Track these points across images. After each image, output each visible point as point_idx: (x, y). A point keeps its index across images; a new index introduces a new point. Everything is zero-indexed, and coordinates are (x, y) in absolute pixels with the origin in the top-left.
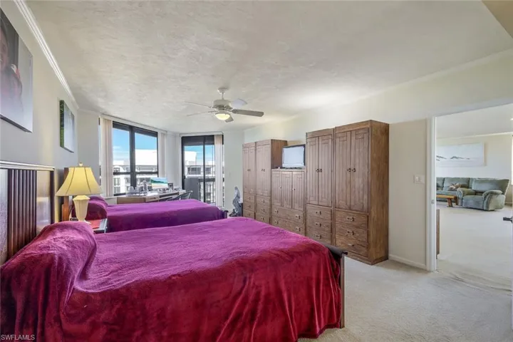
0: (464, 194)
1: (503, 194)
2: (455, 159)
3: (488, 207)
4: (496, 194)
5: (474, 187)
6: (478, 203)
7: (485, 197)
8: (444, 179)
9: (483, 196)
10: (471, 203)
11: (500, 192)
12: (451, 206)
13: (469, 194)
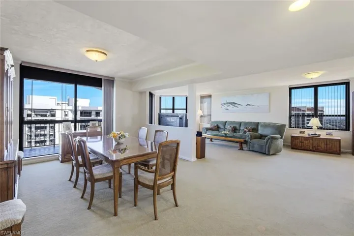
0: (251, 137)
1: (281, 138)
2: (248, 106)
3: (269, 151)
4: (276, 139)
5: (261, 131)
6: (261, 147)
7: (267, 142)
8: (240, 123)
9: (265, 140)
10: (256, 147)
11: (278, 136)
12: (241, 149)
13: (256, 138)
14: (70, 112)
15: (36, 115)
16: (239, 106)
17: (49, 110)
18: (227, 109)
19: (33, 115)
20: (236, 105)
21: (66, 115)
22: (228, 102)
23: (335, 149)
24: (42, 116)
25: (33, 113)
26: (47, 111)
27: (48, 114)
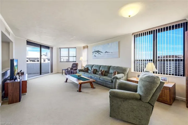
2: (106, 53)
14: (46, 59)
15: (30, 61)
16: (101, 53)
17: (36, 58)
18: (95, 56)
19: (29, 61)
20: (100, 53)
21: (44, 61)
22: (95, 50)
23: (165, 98)
24: (33, 61)
25: (29, 60)
26: (35, 58)
27: (36, 60)
